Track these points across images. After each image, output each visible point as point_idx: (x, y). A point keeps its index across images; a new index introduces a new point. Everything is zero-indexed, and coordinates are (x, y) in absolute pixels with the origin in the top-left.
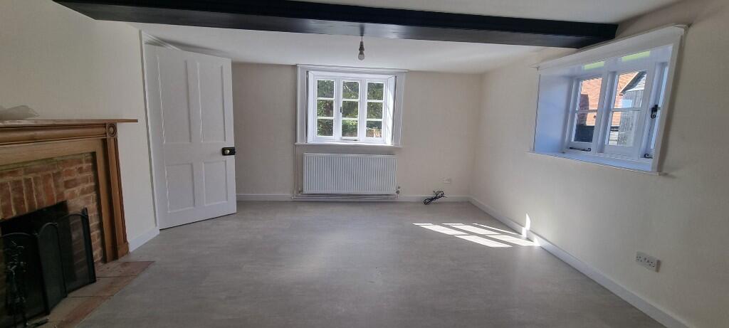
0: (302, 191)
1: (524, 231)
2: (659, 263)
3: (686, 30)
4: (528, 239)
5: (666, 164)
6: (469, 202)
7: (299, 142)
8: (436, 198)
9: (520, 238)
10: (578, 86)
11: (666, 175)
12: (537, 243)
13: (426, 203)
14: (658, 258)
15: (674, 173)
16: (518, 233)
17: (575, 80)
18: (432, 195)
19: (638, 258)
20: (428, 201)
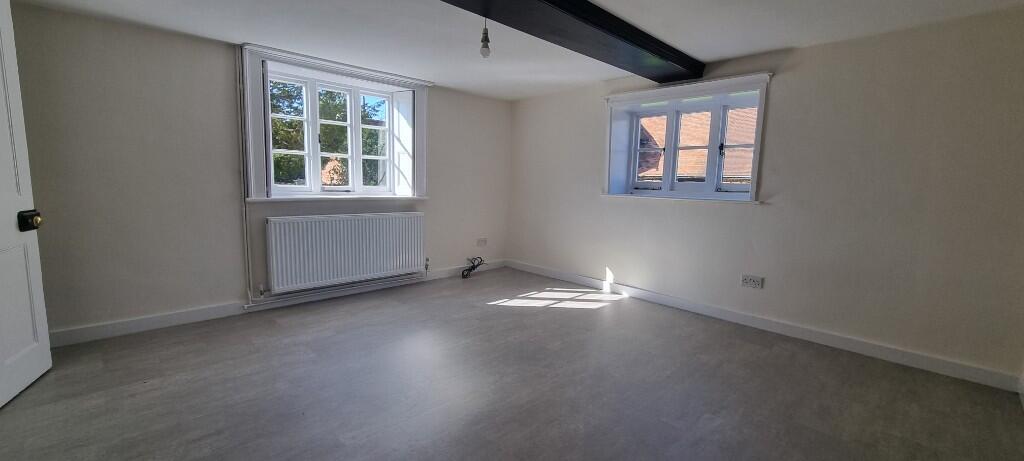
0: (269, 290)
1: (606, 286)
2: (763, 280)
3: (771, 77)
4: (613, 293)
5: (763, 191)
6: (505, 267)
7: (253, 197)
8: (474, 267)
9: (602, 293)
10: (638, 122)
11: (762, 203)
12: (626, 294)
13: (464, 276)
14: (762, 276)
15: (769, 201)
16: (598, 289)
17: (634, 116)
18: (466, 265)
19: (745, 280)
20: (468, 273)
